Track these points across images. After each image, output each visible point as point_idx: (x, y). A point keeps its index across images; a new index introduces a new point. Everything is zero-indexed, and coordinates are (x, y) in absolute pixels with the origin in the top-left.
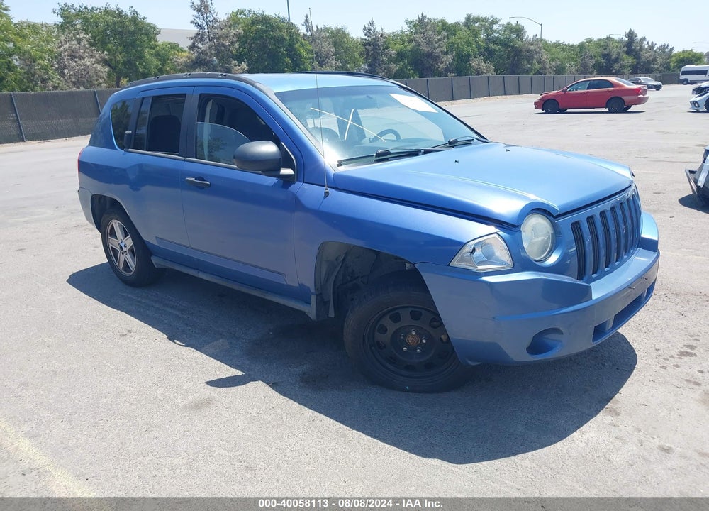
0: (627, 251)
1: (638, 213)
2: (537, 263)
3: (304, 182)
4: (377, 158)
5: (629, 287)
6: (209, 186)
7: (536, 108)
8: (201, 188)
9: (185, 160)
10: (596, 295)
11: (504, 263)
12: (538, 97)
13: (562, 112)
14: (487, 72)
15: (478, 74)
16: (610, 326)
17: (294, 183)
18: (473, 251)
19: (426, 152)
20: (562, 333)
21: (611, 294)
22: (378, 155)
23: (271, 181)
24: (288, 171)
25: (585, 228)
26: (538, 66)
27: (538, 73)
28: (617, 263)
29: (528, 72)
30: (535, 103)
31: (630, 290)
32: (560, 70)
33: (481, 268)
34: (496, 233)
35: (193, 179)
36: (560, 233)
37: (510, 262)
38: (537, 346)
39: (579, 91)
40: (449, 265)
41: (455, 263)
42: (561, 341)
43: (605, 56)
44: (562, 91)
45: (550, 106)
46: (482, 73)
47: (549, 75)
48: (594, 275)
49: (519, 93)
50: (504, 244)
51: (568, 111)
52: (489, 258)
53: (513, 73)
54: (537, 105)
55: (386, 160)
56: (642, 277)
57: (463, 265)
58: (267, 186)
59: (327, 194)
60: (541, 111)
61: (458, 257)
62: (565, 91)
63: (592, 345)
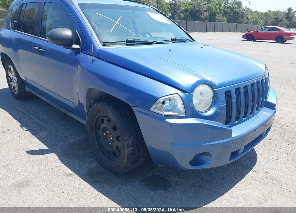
0: (257, 109)
1: (267, 88)
2: (200, 113)
3: (84, 53)
4: (127, 44)
5: (255, 130)
6: (43, 52)
7: (243, 38)
8: (40, 53)
9: (35, 38)
10: (234, 135)
11: (180, 112)
12: (244, 34)
13: (255, 40)
14: (223, 21)
15: (219, 22)
16: (242, 151)
17: (79, 53)
18: (164, 103)
19: (157, 43)
20: (211, 156)
21: (244, 134)
22: (128, 41)
23: (68, 51)
24: (77, 46)
25: (234, 94)
26: (246, 21)
27: (246, 23)
28: (251, 115)
29: (241, 22)
30: (243, 36)
31: (256, 132)
32: (255, 23)
33: (166, 113)
34: (177, 94)
35: (36, 48)
36: (217, 97)
37: (184, 112)
38: (196, 161)
39: (263, 32)
40: (149, 110)
41: (152, 109)
42: (210, 160)
43: (275, 19)
44: (256, 31)
45: (250, 38)
46: (221, 21)
47: (250, 24)
48: (236, 122)
49: (236, 31)
50: (181, 101)
51: (258, 40)
52: (173, 108)
53: (235, 22)
54: (244, 37)
55: (133, 45)
56: (263, 124)
57: (156, 111)
58: (67, 54)
59: (93, 61)
60: (245, 39)
61: (155, 106)
62: (257, 31)
63: (229, 162)
